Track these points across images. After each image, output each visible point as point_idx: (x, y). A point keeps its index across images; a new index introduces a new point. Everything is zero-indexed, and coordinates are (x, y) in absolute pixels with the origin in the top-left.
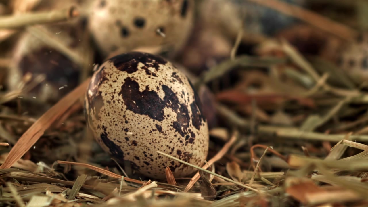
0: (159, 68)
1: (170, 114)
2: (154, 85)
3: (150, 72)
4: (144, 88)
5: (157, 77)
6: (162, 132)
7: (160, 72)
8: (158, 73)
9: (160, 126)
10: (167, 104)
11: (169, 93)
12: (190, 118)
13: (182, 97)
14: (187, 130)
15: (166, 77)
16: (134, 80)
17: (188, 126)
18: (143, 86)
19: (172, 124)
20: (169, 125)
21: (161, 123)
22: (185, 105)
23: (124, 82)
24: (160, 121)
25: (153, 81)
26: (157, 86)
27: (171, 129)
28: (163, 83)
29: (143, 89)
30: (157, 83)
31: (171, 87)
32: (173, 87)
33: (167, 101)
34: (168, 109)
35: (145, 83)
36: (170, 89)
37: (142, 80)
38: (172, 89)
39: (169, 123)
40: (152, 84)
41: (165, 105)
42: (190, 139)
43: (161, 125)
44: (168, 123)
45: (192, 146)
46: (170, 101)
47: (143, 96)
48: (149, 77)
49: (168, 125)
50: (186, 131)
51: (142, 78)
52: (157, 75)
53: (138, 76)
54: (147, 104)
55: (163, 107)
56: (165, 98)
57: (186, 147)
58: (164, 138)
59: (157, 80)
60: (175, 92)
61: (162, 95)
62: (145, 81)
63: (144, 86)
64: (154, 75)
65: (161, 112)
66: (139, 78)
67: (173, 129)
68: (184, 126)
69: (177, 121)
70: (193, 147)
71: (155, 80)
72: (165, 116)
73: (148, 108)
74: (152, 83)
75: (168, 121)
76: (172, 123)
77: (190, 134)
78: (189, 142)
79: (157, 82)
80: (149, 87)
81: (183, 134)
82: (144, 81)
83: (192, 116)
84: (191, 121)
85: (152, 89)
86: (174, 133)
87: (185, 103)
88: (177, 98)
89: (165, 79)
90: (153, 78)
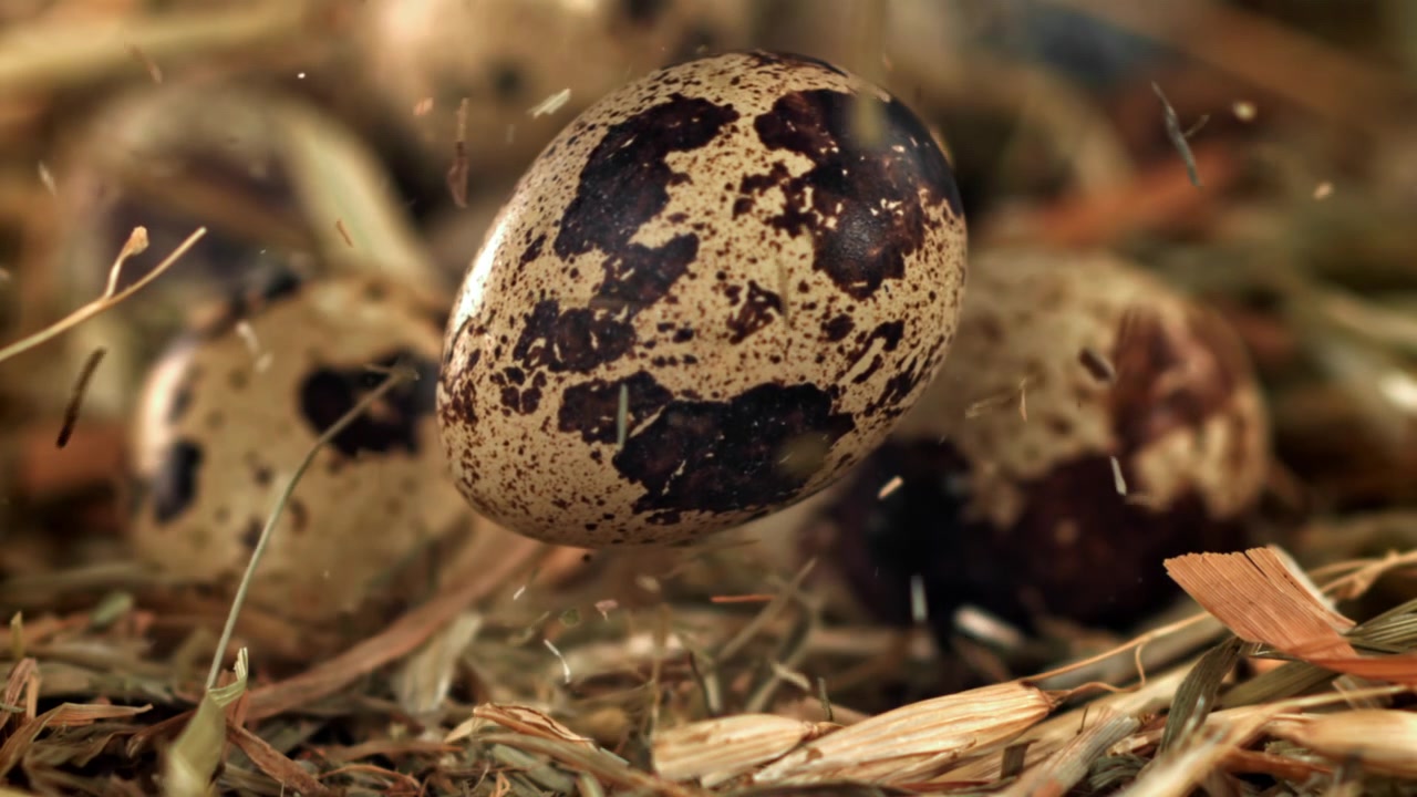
0: (784, 233)
1: (581, 277)
2: (695, 205)
3: (756, 191)
4: (679, 169)
5: (735, 217)
6: (521, 268)
7: (763, 236)
8: (752, 223)
9: (539, 252)
10: (618, 262)
11: (664, 264)
12: (585, 371)
13: (662, 328)
14: (539, 364)
15: (739, 257)
16: (719, 133)
17: (555, 367)
18: (688, 162)
19: (548, 296)
20: (543, 286)
21: (550, 253)
22: (634, 343)
23: (722, 104)
24: (557, 245)
25: (713, 201)
26: (687, 217)
27: (531, 294)
28: (706, 238)
29: (674, 163)
30: (702, 213)
31: (693, 276)
32: (696, 282)
33: (630, 257)
34: (599, 267)
35: (702, 172)
36: (684, 271)
37: (717, 161)
38: (684, 280)
39: (551, 284)
40: (695, 194)
41: (612, 254)
42: (513, 390)
43: (544, 255)
44: (549, 281)
45: (495, 408)
46: (632, 271)
47: (646, 165)
48: (729, 187)
49: (542, 282)
50: (534, 362)
51: (725, 160)
52: (741, 218)
53: (735, 146)
54: (615, 185)
55: (604, 246)
56: (640, 248)
57: (486, 380)
58: (504, 280)
59: (717, 215)
60: (674, 291)
61: (653, 234)
62: (709, 169)
63: (690, 166)
64: (741, 207)
65: (586, 243)
66: (725, 149)
67: (531, 304)
68: (549, 347)
69: (561, 314)
70: (494, 413)
71: (715, 206)
72: (572, 261)
73: (600, 192)
74: (701, 194)
75: (555, 276)
76: (553, 292)
77: (528, 383)
78: (503, 387)
79: (708, 213)
80: (685, 184)
81: (520, 352)
82: (714, 166)
83: (596, 381)
84: (576, 379)
85: (673, 194)
86: (520, 314)
87: (639, 344)
88: (649, 303)
89: (727, 251)
90: (724, 199)
